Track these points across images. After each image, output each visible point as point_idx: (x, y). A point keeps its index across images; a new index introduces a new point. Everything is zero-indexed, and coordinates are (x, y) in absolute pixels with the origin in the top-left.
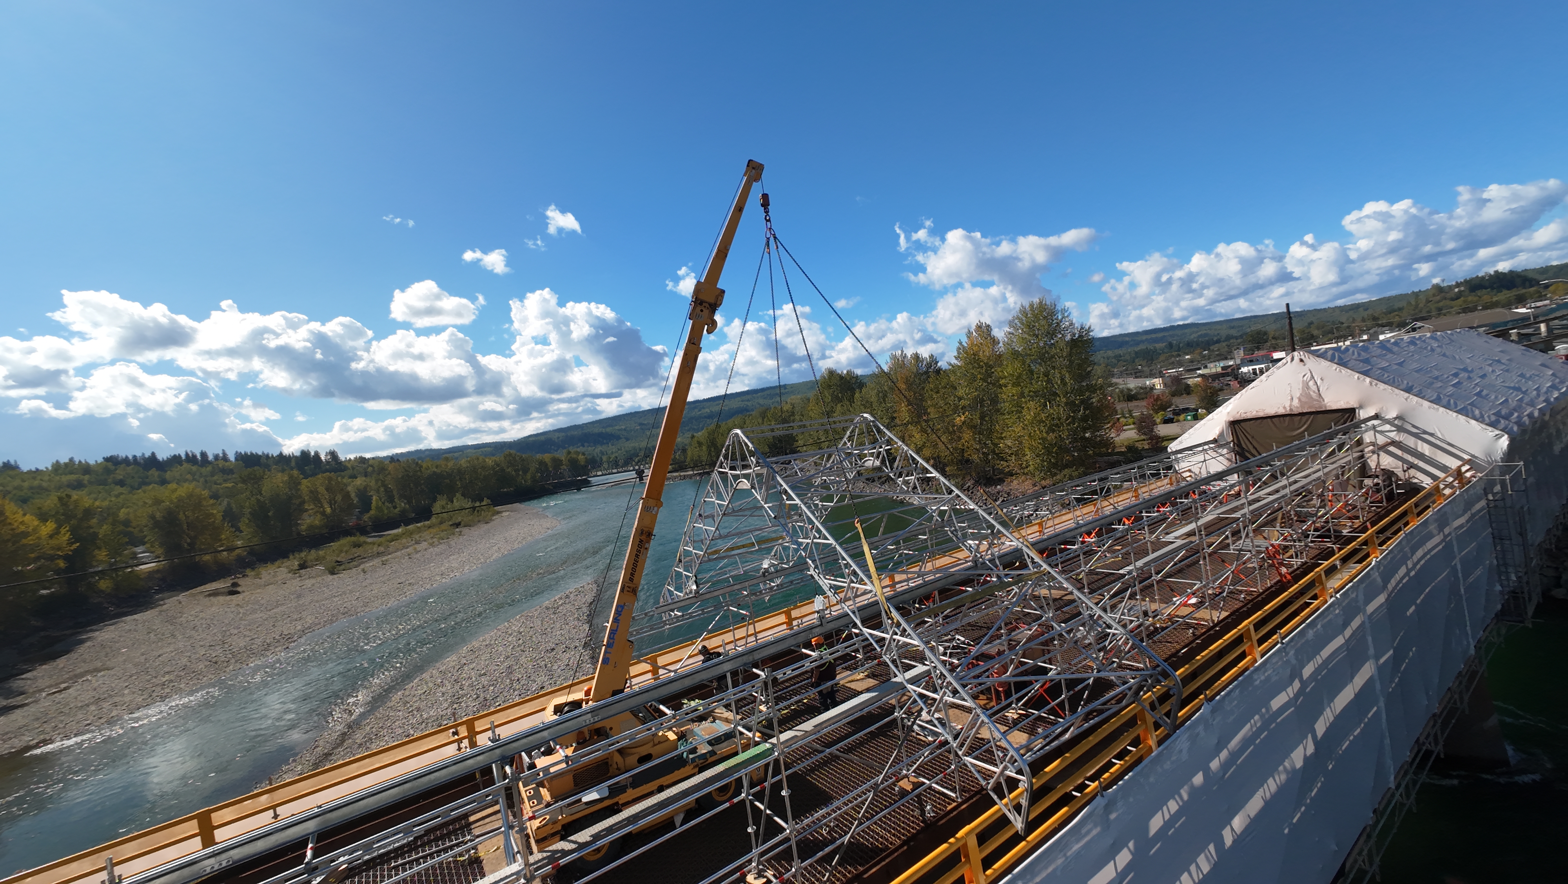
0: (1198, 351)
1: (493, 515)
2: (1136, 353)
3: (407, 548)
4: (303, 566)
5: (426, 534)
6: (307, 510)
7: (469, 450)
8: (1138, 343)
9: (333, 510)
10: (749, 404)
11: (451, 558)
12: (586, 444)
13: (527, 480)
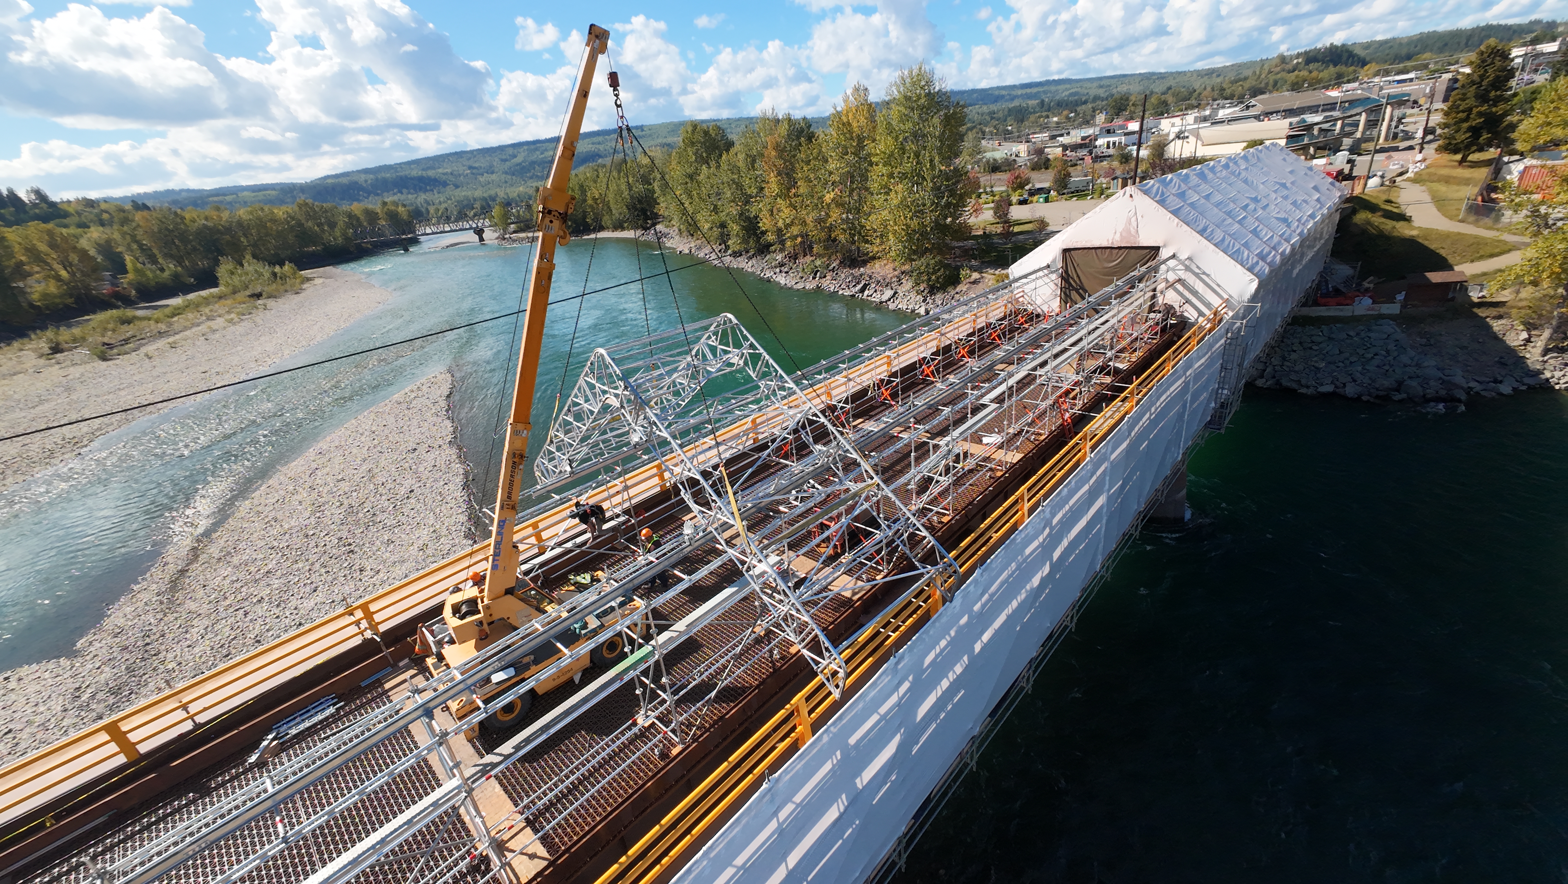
0: (1065, 113)
1: (302, 283)
2: (1010, 110)
3: (198, 325)
4: (56, 349)
5: (219, 307)
6: (30, 274)
7: (246, 193)
8: (1013, 98)
9: (72, 274)
10: (601, 147)
11: (262, 338)
12: (405, 191)
13: (336, 237)
